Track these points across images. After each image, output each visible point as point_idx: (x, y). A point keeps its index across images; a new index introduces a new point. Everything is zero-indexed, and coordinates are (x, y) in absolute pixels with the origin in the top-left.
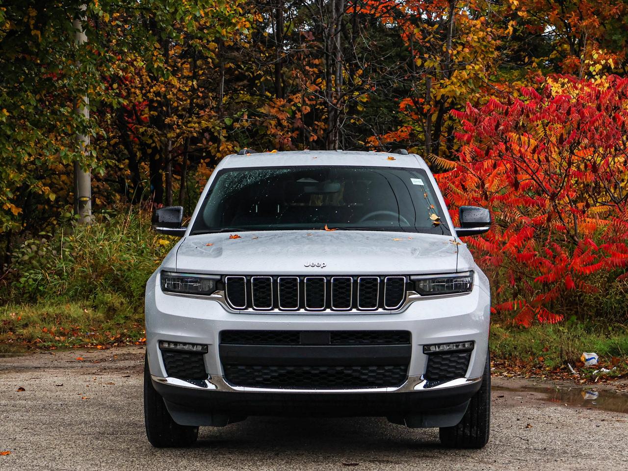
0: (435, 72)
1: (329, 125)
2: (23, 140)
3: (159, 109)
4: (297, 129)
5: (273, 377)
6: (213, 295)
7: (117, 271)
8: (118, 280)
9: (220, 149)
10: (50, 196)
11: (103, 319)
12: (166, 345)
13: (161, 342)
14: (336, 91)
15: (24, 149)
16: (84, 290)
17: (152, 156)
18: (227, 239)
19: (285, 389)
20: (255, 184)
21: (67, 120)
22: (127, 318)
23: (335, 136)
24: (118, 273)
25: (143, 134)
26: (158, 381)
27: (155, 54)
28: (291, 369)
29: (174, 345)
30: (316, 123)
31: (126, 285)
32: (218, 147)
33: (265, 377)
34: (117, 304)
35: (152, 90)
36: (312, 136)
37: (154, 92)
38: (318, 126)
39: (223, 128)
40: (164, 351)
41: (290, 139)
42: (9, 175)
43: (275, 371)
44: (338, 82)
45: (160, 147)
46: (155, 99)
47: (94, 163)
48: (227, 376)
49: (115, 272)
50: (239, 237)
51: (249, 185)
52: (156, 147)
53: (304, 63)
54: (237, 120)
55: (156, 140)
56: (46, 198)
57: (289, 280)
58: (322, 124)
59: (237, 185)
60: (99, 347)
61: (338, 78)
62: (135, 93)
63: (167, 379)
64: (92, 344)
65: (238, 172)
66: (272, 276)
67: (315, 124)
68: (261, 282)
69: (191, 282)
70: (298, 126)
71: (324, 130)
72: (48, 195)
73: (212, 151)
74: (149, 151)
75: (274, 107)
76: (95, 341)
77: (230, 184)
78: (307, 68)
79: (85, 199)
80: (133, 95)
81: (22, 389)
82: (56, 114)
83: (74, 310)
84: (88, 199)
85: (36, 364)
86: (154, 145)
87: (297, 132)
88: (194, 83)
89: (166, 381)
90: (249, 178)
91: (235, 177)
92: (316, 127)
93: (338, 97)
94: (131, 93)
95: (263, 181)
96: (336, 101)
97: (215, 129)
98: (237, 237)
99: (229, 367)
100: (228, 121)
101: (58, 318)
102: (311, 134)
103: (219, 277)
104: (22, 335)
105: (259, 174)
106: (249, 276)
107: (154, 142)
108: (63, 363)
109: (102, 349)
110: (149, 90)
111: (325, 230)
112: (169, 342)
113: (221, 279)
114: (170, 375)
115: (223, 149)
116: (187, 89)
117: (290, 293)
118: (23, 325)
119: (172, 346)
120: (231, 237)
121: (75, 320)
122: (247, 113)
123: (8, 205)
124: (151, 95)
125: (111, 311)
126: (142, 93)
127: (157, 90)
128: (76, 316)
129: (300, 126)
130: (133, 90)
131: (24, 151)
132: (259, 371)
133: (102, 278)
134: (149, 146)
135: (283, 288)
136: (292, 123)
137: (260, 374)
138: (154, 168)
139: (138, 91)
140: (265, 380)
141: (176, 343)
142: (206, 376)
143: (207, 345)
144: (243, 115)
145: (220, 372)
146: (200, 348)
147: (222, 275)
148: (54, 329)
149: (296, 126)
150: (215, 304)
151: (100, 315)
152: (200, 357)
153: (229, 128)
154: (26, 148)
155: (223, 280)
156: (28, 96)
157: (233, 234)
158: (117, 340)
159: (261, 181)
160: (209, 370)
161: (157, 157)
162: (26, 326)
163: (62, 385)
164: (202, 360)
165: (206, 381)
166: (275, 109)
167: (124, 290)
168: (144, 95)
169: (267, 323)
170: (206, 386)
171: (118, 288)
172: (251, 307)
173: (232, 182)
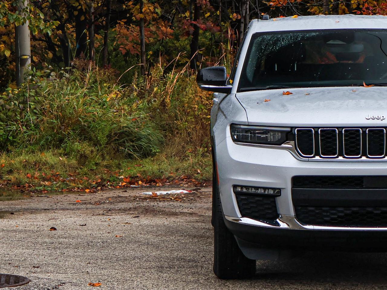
5: (339, 217)
6: (283, 145)
7: (84, 122)
8: (85, 130)
10: (5, 53)
11: (77, 166)
12: (239, 189)
13: (235, 186)
16: (54, 139)
17: (78, 17)
18: (281, 95)
19: (350, 227)
20: (289, 46)
22: (97, 164)
24: (85, 124)
26: (232, 221)
28: (355, 209)
29: (246, 189)
31: (93, 135)
33: (332, 216)
34: (87, 152)
40: (237, 194)
41: (208, 1)
43: (342, 212)
45: (86, 9)
47: (42, 24)
48: (297, 216)
49: (83, 123)
50: (291, 93)
51: (283, 46)
52: (81, 8)
55: (82, 3)
56: (2, 54)
57: (353, 132)
59: (273, 47)
60: (87, 191)
63: (241, 219)
64: (78, 188)
65: (271, 36)
66: (337, 128)
68: (328, 134)
69: (258, 133)
72: (4, 52)
74: (76, 13)
76: (80, 186)
77: (266, 46)
79: (25, 57)
81: (53, 229)
83: (49, 157)
84: (28, 57)
85: (41, 206)
86: (80, 7)
89: (241, 220)
90: (283, 41)
91: (270, 40)
95: (297, 44)
98: (288, 93)
99: (300, 208)
101: (37, 165)
103: (289, 129)
104: (10, 180)
105: (291, 37)
106: (316, 128)
107: (80, 4)
108: (66, 205)
109: (90, 192)
111: (363, 86)
112: (242, 187)
113: (291, 131)
114: (243, 216)
117: (353, 142)
118: (7, 172)
119: (244, 190)
120: (284, 94)
121: (52, 167)
125: (83, 158)
128: (53, 163)
132: (327, 212)
133: (69, 128)
134: (75, 9)
135: (347, 138)
137: (328, 214)
138: (79, 28)
140: (333, 219)
141: (247, 187)
142: (277, 216)
143: (280, 189)
145: (292, 213)
146: (271, 192)
147: (292, 128)
148: (37, 174)
150: (287, 153)
151: (74, 162)
152: (272, 200)
155: (293, 131)
157: (286, 90)
158: (98, 184)
159: (295, 43)
160: (281, 210)
161: (83, 18)
162: (10, 172)
163: (85, 225)
164: (275, 202)
165: (278, 220)
167: (90, 139)
169: (335, 169)
170: (279, 225)
171: (85, 137)
172: (318, 155)
173: (267, 44)
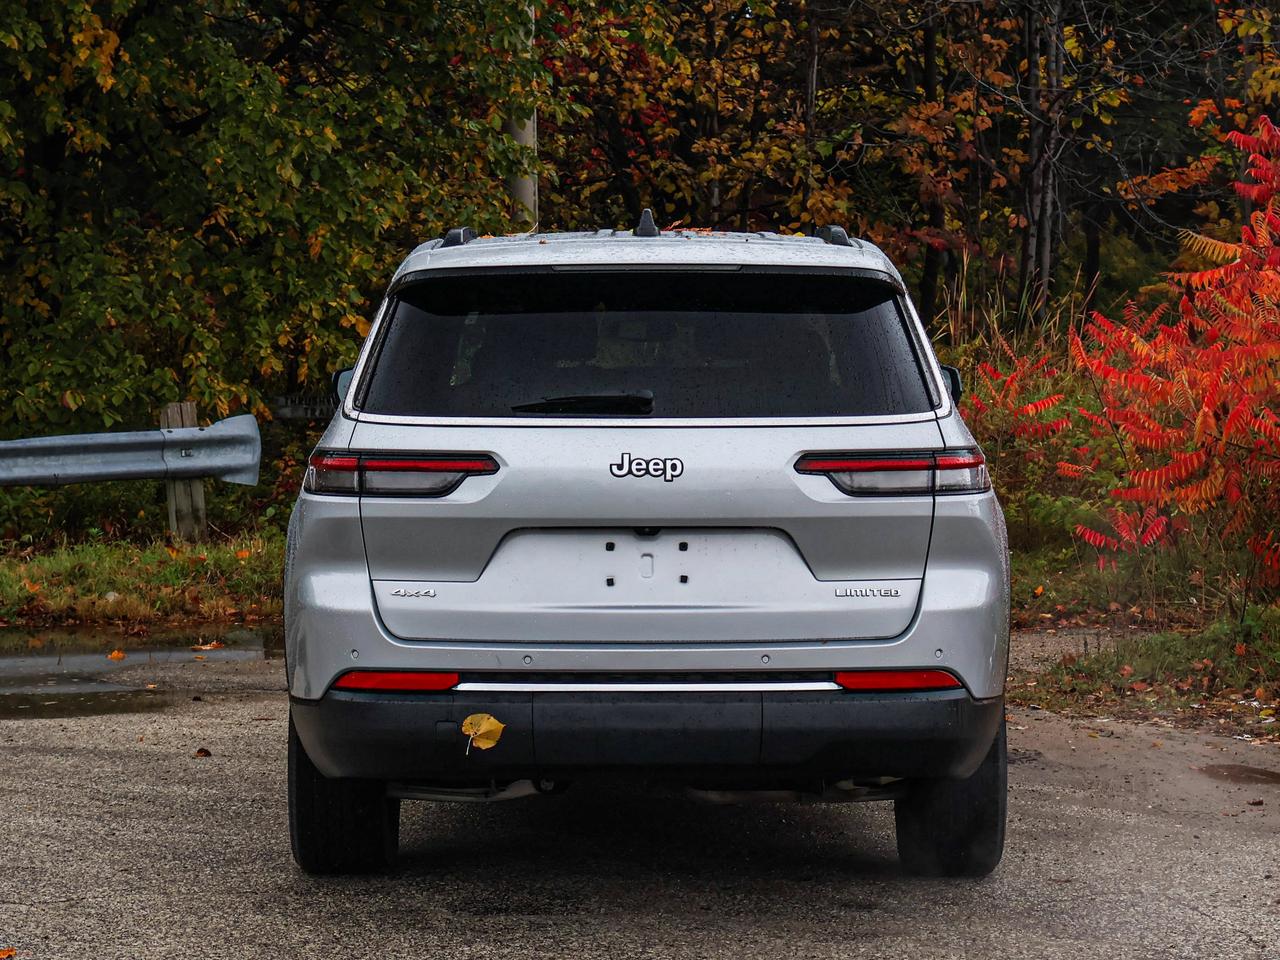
0: (1262, 45)
1: (1031, 156)
2: (381, 186)
3: (683, 124)
4: (966, 163)
9: (809, 204)
14: (1050, 85)
15: (382, 206)
17: (677, 216)
21: (474, 147)
23: (1045, 178)
25: (657, 172)
27: (647, 12)
30: (1006, 150)
32: (805, 201)
35: (665, 85)
36: (996, 177)
37: (670, 89)
38: (1009, 157)
39: (816, 162)
41: (950, 185)
42: (351, 256)
44: (1053, 66)
45: (693, 198)
46: (673, 103)
52: (683, 199)
53: (982, 28)
54: (839, 146)
55: (684, 185)
58: (1018, 154)
61: (1053, 59)
62: (631, 91)
67: (1005, 154)
70: (968, 158)
71: (1022, 165)
73: (792, 208)
74: (671, 208)
75: (918, 118)
78: (987, 37)
80: (626, 95)
82: (454, 136)
86: (680, 195)
87: (965, 170)
88: (753, 71)
92: (1005, 160)
93: (1052, 97)
94: (624, 90)
96: (1047, 105)
97: (797, 163)
100: (823, 148)
102: (995, 173)
107: (679, 189)
110: (660, 85)
115: (814, 204)
116: (738, 83)
122: (861, 132)
123: (350, 317)
124: (663, 96)
126: (645, 90)
127: (676, 84)
129: (971, 156)
130: (627, 85)
131: (382, 210)
134: (670, 198)
136: (957, 152)
139: (637, 87)
144: (851, 135)
149: (962, 157)
153: (827, 162)
154: (387, 205)
156: (390, 96)
161: (687, 220)
166: (920, 123)
168: (650, 95)
